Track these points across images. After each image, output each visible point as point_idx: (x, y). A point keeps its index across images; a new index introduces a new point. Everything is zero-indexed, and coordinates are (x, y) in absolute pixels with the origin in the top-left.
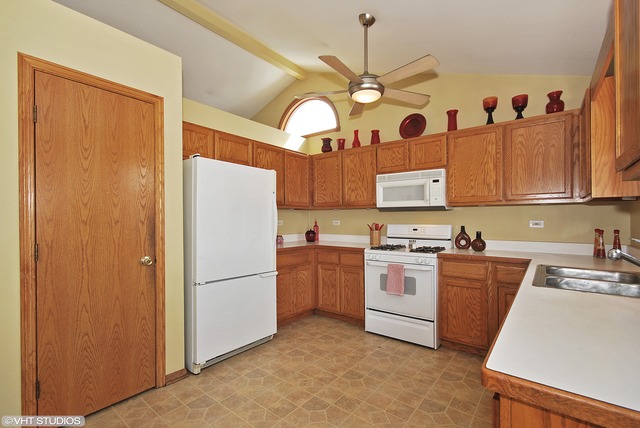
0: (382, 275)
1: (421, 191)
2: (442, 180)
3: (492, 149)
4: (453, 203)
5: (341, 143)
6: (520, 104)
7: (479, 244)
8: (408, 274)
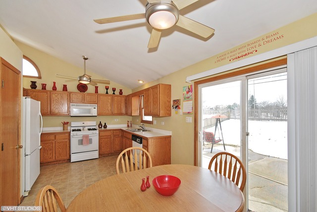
0: (79, 140)
1: (89, 111)
2: (96, 108)
3: (110, 101)
4: (99, 114)
5: (44, 87)
6: (114, 90)
7: (105, 126)
8: (90, 138)
